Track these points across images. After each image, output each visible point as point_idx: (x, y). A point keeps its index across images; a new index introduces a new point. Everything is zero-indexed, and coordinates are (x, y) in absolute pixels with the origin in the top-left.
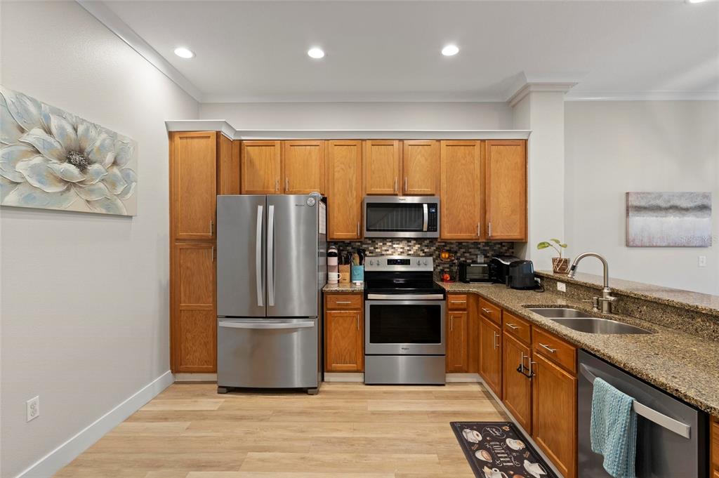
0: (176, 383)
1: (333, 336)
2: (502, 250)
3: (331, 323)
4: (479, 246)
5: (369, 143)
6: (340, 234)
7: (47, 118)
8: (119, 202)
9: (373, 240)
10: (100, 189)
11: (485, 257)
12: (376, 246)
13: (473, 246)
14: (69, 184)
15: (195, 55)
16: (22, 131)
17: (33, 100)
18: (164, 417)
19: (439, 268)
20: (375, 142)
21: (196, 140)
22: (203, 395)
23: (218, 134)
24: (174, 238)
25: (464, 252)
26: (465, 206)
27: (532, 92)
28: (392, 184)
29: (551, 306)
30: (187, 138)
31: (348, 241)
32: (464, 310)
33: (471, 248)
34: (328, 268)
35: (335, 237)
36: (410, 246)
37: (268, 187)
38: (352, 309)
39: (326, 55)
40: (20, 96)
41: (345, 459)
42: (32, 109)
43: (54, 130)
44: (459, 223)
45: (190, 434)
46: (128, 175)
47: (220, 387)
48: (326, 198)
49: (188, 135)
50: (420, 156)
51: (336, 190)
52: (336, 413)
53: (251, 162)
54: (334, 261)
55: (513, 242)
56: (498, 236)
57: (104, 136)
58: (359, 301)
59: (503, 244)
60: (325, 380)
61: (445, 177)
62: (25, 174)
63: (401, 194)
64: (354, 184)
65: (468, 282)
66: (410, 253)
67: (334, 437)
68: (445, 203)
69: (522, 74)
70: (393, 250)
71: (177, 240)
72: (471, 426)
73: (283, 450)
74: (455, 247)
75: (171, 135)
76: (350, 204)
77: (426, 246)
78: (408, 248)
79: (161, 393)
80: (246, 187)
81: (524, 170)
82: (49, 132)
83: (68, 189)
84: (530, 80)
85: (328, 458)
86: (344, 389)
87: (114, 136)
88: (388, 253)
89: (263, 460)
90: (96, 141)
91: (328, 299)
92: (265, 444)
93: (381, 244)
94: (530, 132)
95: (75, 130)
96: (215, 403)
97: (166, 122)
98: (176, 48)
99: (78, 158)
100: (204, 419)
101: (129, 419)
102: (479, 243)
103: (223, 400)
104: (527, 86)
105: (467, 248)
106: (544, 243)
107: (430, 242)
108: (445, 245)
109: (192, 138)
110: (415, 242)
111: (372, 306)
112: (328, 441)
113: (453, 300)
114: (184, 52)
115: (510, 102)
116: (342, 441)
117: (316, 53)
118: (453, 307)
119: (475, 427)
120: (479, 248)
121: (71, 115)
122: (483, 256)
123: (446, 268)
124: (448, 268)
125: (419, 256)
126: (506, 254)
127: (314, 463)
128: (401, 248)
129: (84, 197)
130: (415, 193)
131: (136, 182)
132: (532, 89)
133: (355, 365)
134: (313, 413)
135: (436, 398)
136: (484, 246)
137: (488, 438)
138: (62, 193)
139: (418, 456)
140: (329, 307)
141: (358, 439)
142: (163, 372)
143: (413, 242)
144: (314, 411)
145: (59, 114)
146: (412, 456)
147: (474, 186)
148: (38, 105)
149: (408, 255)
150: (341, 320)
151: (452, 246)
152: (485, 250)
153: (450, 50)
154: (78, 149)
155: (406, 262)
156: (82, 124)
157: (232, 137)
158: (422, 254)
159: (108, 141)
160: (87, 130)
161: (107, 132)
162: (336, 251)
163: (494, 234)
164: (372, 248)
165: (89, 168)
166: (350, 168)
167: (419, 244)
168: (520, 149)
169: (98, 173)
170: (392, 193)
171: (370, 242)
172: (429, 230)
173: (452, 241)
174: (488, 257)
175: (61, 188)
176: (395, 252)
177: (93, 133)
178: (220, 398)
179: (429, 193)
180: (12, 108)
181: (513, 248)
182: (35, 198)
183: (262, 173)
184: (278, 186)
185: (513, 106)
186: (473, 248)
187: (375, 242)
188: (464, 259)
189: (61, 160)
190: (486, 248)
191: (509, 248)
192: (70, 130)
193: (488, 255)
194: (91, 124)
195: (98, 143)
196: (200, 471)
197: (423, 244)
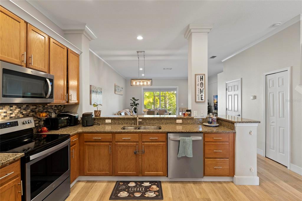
2: (61, 109)
13: (50, 107)
28: (19, 57)
36: (12, 109)
66: (12, 116)
77: (24, 109)
78: (11, 112)
94: (82, 52)
102: (52, 106)
107: (27, 106)
110: (16, 106)
115: (65, 31)
120: (52, 108)
128: (5, 112)
136: (54, 107)
143: (14, 107)
149: (10, 118)
152: (55, 110)
155: (16, 123)
158: (21, 116)
167: (19, 108)
168: (78, 59)
170: (20, 64)
172: (49, 97)
179: (44, 71)
181: (65, 108)
186: (50, 109)
190: (56, 108)
197: (22, 108)
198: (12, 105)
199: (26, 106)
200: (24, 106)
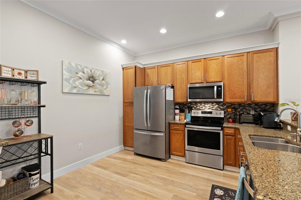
0: (125, 150)
1: (173, 141)
2: (266, 108)
3: (172, 135)
4: (251, 106)
5: (191, 62)
6: (179, 100)
7: (83, 69)
8: (105, 91)
9: (196, 103)
10: (99, 87)
11: (255, 112)
12: (197, 106)
13: (248, 106)
14: (89, 87)
15: (127, 42)
16: (77, 73)
17: (79, 65)
18: (116, 158)
19: (228, 116)
20: (193, 61)
21: (129, 70)
22: (130, 154)
23: (135, 67)
24: (124, 102)
25: (242, 109)
26: (239, 86)
27: (279, 21)
28: (201, 78)
29: (270, 137)
30: (127, 69)
31: (185, 103)
32: (233, 136)
33: (246, 107)
34: (175, 114)
35: (177, 102)
36: (213, 105)
37: (153, 84)
38: (180, 131)
39: (167, 31)
40: (76, 65)
41: (159, 184)
42: (80, 67)
43: (85, 72)
44: (235, 94)
45: (120, 164)
46: (107, 83)
47: (135, 153)
48: (174, 86)
49: (128, 68)
50: (214, 64)
51: (177, 83)
52: (167, 169)
53: (148, 75)
54: (177, 111)
55: (273, 104)
56: (257, 100)
57: (100, 72)
58: (183, 127)
59: (267, 105)
60: (171, 158)
61: (227, 73)
62: (78, 84)
63: (205, 82)
64: (184, 80)
65: (241, 123)
66: (213, 108)
67: (160, 177)
68: (227, 85)
69: (270, 14)
70: (205, 107)
71: (125, 103)
72: (221, 188)
73: (142, 176)
74: (237, 106)
75: (123, 69)
76: (183, 88)
77: (221, 106)
78: (212, 106)
79: (120, 152)
80: (146, 84)
81: (276, 64)
82: (84, 73)
83: (89, 88)
84: (276, 15)
85: (154, 182)
86: (177, 163)
87: (103, 72)
88: (202, 108)
89: (134, 177)
90: (97, 74)
91: (171, 126)
92: (138, 172)
93: (200, 105)
94: (279, 43)
95: (91, 71)
96: (131, 157)
97: (121, 65)
98: (122, 40)
99: (92, 79)
100: (126, 161)
101: (108, 157)
102: (252, 104)
103: (134, 157)
104: (276, 19)
105: (244, 107)
106: (284, 104)
108: (231, 105)
109: (128, 69)
111: (188, 130)
112: (158, 177)
113: (227, 131)
114: (124, 42)
115: (271, 29)
116: (162, 178)
117: (163, 31)
118: (227, 134)
119: (223, 189)
121: (90, 67)
122: (254, 111)
123: (232, 116)
124: (233, 116)
125: (218, 110)
126: (269, 110)
127: (149, 182)
128: (209, 106)
129: (94, 90)
130: (212, 81)
131: (110, 85)
132: (279, 20)
133: (181, 154)
134: (159, 167)
135: (214, 174)
136: (254, 106)
137: (226, 195)
138: (87, 89)
139: (188, 192)
140: (172, 129)
141: (169, 180)
142: (120, 145)
143: (215, 104)
144: (160, 167)
145: (87, 67)
146: (185, 191)
147: (243, 76)
148: (81, 66)
149: (212, 109)
150: (176, 135)
151: (235, 106)
152: (254, 108)
153: (220, 14)
154: (92, 77)
155: (211, 113)
156: (93, 69)
157: (142, 67)
158: (219, 109)
159: (101, 73)
160: (94, 71)
161: (101, 71)
162: (178, 107)
163: (256, 99)
164: (196, 106)
165: (95, 81)
166: (183, 73)
167: (218, 105)
168: (273, 54)
169: (98, 83)
170: (201, 82)
171: (195, 104)
172: (217, 98)
173: (236, 103)
174: (257, 111)
175: (87, 88)
176: (206, 108)
177: (96, 72)
178: (134, 156)
179: (219, 81)
180: (74, 68)
181: (274, 107)
182: (80, 91)
183: (151, 78)
184: (156, 83)
185: (273, 30)
186: (247, 107)
187: (196, 104)
188: (242, 112)
189: (87, 80)
190: (256, 107)
191: (270, 108)
192: (89, 71)
193: (257, 110)
194: (96, 69)
195: (98, 74)
196: (116, 174)
197: (220, 104)
198: (213, 103)
199: (222, 104)
200: (221, 104)
